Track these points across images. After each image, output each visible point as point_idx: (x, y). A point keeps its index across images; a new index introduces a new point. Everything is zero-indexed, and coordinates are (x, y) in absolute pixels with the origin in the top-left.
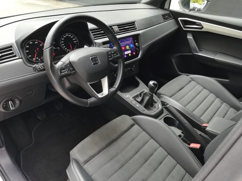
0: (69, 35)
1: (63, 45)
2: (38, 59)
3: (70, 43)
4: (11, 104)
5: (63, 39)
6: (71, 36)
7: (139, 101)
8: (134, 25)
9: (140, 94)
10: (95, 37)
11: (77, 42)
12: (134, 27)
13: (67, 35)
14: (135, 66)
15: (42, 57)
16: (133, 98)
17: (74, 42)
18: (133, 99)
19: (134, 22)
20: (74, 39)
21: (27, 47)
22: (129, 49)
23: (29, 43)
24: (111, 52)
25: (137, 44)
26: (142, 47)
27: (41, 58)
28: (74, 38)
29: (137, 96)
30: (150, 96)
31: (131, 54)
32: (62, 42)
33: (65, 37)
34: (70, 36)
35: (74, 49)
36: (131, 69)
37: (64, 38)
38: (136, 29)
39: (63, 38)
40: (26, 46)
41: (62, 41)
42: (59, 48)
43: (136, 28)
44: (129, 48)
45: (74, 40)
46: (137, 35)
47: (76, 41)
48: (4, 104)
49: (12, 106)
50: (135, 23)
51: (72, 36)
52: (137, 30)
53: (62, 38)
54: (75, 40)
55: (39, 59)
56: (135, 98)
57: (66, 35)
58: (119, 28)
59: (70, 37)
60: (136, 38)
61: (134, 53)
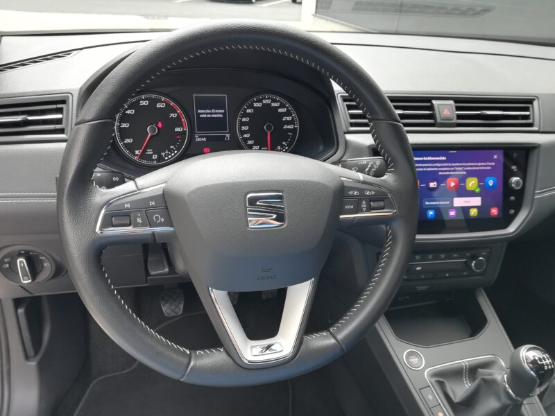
0: (274, 101)
1: (244, 128)
2: (151, 155)
3: (269, 128)
4: (23, 268)
5: (249, 111)
6: (280, 107)
7: (456, 399)
8: (527, 109)
9: (473, 371)
10: (352, 125)
11: (294, 130)
12: (527, 117)
13: (268, 101)
14: (488, 258)
15: (164, 151)
16: (436, 374)
17: (285, 127)
18: (433, 380)
19: (530, 101)
20: (289, 118)
21: (128, 112)
22: (478, 190)
23: (138, 102)
24: (361, 191)
25: (514, 179)
26: (534, 194)
27: (163, 154)
28: (288, 113)
29: (456, 374)
30: (505, 400)
31: (479, 212)
32: (244, 120)
33: (259, 105)
34: (274, 105)
35: (279, 148)
36: (467, 265)
37: (256, 109)
38: (531, 125)
39: (251, 106)
40: (127, 109)
41: (245, 115)
42: (228, 135)
43: (530, 121)
44: (479, 186)
45: (286, 121)
46: (528, 149)
47: (291, 124)
48: (6, 260)
49: (25, 275)
50: (535, 103)
51: (282, 106)
52: (535, 128)
53: (249, 108)
54: (288, 123)
55: (155, 157)
56: (443, 378)
57: (264, 102)
58: (458, 109)
59: (277, 108)
60: (519, 157)
61: (494, 211)
